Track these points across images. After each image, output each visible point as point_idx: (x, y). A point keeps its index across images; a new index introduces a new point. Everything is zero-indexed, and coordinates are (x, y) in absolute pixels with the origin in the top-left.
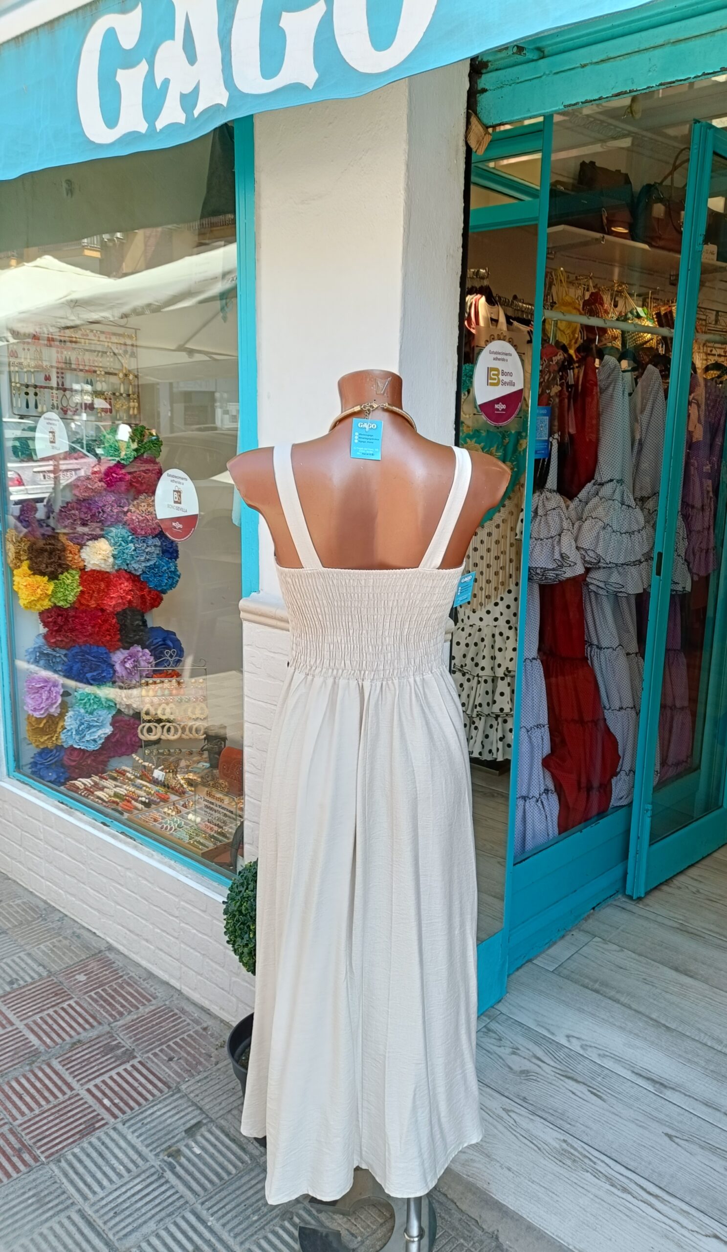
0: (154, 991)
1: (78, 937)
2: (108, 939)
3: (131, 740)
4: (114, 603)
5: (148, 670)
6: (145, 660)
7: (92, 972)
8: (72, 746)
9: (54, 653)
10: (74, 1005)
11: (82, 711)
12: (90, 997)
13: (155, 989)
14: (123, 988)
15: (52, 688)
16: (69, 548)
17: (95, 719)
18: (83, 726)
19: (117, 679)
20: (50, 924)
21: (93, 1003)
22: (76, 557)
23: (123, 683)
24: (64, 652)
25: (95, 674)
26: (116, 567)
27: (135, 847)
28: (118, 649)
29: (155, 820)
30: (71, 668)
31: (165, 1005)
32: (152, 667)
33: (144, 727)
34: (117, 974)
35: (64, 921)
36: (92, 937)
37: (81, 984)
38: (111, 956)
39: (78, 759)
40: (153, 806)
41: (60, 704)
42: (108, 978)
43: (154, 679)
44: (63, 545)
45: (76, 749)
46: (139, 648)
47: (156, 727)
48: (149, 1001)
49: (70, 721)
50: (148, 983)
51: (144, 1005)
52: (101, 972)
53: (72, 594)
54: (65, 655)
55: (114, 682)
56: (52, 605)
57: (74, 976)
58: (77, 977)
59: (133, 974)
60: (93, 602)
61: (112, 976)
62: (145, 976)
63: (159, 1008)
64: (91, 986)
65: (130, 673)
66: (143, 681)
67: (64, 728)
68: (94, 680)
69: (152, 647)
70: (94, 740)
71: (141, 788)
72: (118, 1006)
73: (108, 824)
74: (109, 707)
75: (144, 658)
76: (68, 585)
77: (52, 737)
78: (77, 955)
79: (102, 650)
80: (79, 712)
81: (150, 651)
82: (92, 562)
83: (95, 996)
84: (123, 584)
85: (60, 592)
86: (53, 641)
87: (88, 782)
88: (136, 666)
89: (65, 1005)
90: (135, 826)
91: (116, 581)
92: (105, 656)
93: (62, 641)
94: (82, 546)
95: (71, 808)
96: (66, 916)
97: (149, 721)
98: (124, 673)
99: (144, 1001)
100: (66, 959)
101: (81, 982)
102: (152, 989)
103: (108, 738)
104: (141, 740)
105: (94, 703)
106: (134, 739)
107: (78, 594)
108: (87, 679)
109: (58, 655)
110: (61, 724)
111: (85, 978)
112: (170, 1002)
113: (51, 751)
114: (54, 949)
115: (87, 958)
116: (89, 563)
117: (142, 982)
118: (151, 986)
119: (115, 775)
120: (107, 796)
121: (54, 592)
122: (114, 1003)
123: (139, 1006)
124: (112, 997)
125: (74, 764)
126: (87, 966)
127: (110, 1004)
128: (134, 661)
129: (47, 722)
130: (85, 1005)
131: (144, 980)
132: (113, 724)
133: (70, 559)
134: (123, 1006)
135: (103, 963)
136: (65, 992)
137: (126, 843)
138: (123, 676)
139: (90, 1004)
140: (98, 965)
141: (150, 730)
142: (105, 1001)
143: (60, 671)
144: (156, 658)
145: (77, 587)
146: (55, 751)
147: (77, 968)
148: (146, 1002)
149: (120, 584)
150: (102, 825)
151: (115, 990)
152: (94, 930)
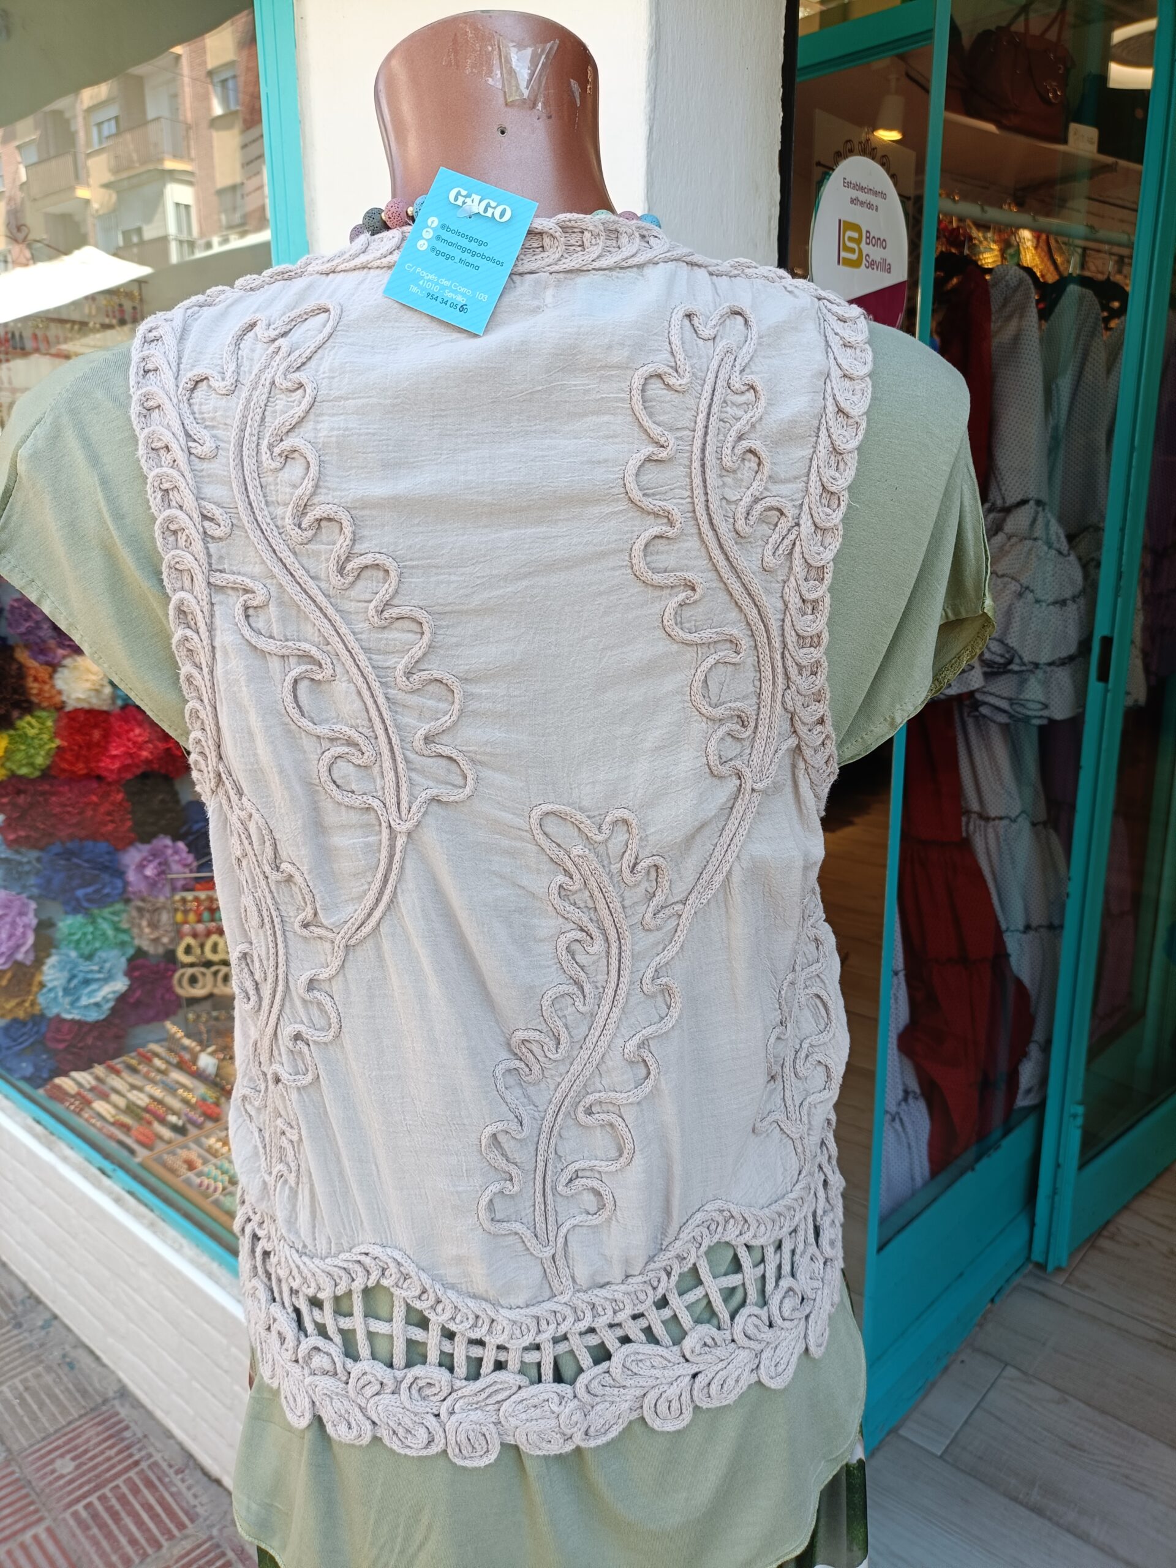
0: (193, 1502)
1: (71, 1366)
2: (122, 1375)
3: (162, 998)
4: (117, 765)
5: (185, 879)
6: (179, 862)
7: (86, 1452)
8: (58, 1016)
9: (17, 857)
10: (44, 1536)
11: (73, 954)
12: (75, 1515)
13: (195, 1496)
14: (136, 1491)
15: (18, 919)
16: (32, 672)
17: (96, 968)
18: (75, 982)
19: (132, 896)
20: (26, 1334)
21: (78, 1532)
22: (47, 687)
23: (143, 900)
24: (34, 854)
25: (90, 890)
26: (120, 703)
27: (151, 1226)
28: (131, 843)
29: (191, 1166)
30: (49, 881)
31: (211, 1538)
32: (191, 871)
33: (183, 975)
34: (131, 1456)
35: (52, 1329)
36: (94, 1365)
37: (61, 1482)
38: (124, 1412)
39: (68, 1037)
40: (193, 1131)
41: (35, 946)
42: (113, 1466)
43: (197, 893)
44: (21, 667)
45: (64, 1021)
46: (168, 841)
47: (204, 974)
48: (181, 1526)
49: (52, 973)
50: (183, 1480)
51: (171, 1537)
52: (102, 1452)
53: (43, 753)
54: (39, 860)
55: (127, 901)
56: (9, 773)
57: (52, 1461)
58: (58, 1464)
59: (157, 1457)
60: (81, 765)
61: (120, 1462)
62: (179, 1462)
63: (199, 1546)
64: (81, 1486)
65: (153, 884)
66: (177, 897)
67: (42, 985)
68: (89, 900)
69: (191, 838)
70: (97, 1005)
71: (176, 1090)
72: (123, 1541)
73: (110, 1173)
74: (123, 944)
75: (177, 858)
76: (33, 738)
77: (24, 1001)
78: (64, 1410)
79: (103, 846)
80: (68, 956)
81: (188, 845)
82: (74, 696)
83: (84, 1514)
84: (132, 730)
85: (19, 750)
86: (12, 837)
87: (85, 1078)
88: (163, 872)
89: (27, 1537)
90: (153, 1180)
91: (120, 727)
92: (107, 857)
93: (28, 837)
94: (54, 667)
95: (52, 1133)
96: (55, 1317)
97: (192, 965)
98: (143, 886)
99: (172, 1526)
100: (44, 1420)
101: (62, 1476)
102: (189, 1495)
103: (122, 998)
104: (178, 997)
105: (94, 939)
106: (167, 996)
107: (53, 753)
108: (77, 900)
109: (25, 860)
110: (39, 978)
111: (72, 1465)
112: (221, 1530)
113: (24, 1024)
114: (27, 1396)
115: (81, 1416)
116: (69, 697)
117: (172, 1475)
118: (189, 1488)
119: (134, 1062)
120: (113, 1111)
121: (9, 753)
122: (116, 1532)
123: (162, 1539)
124: (115, 1516)
125: (61, 1046)
126: (79, 1436)
127: (109, 1536)
128: (160, 864)
129: (13, 976)
130: (63, 1535)
131: (177, 1472)
132: (129, 973)
133: (35, 691)
134: (133, 1542)
135: (108, 1429)
136: (32, 1503)
137: (137, 1216)
138: (140, 891)
139: (74, 1535)
140: (98, 1434)
141: (193, 980)
142: (102, 1526)
143: (32, 886)
144: (197, 858)
145: (51, 740)
146: (30, 1025)
147: (60, 1442)
148: (175, 1531)
149: (128, 732)
150: (98, 1173)
151: (122, 1499)
152: (98, 1353)
